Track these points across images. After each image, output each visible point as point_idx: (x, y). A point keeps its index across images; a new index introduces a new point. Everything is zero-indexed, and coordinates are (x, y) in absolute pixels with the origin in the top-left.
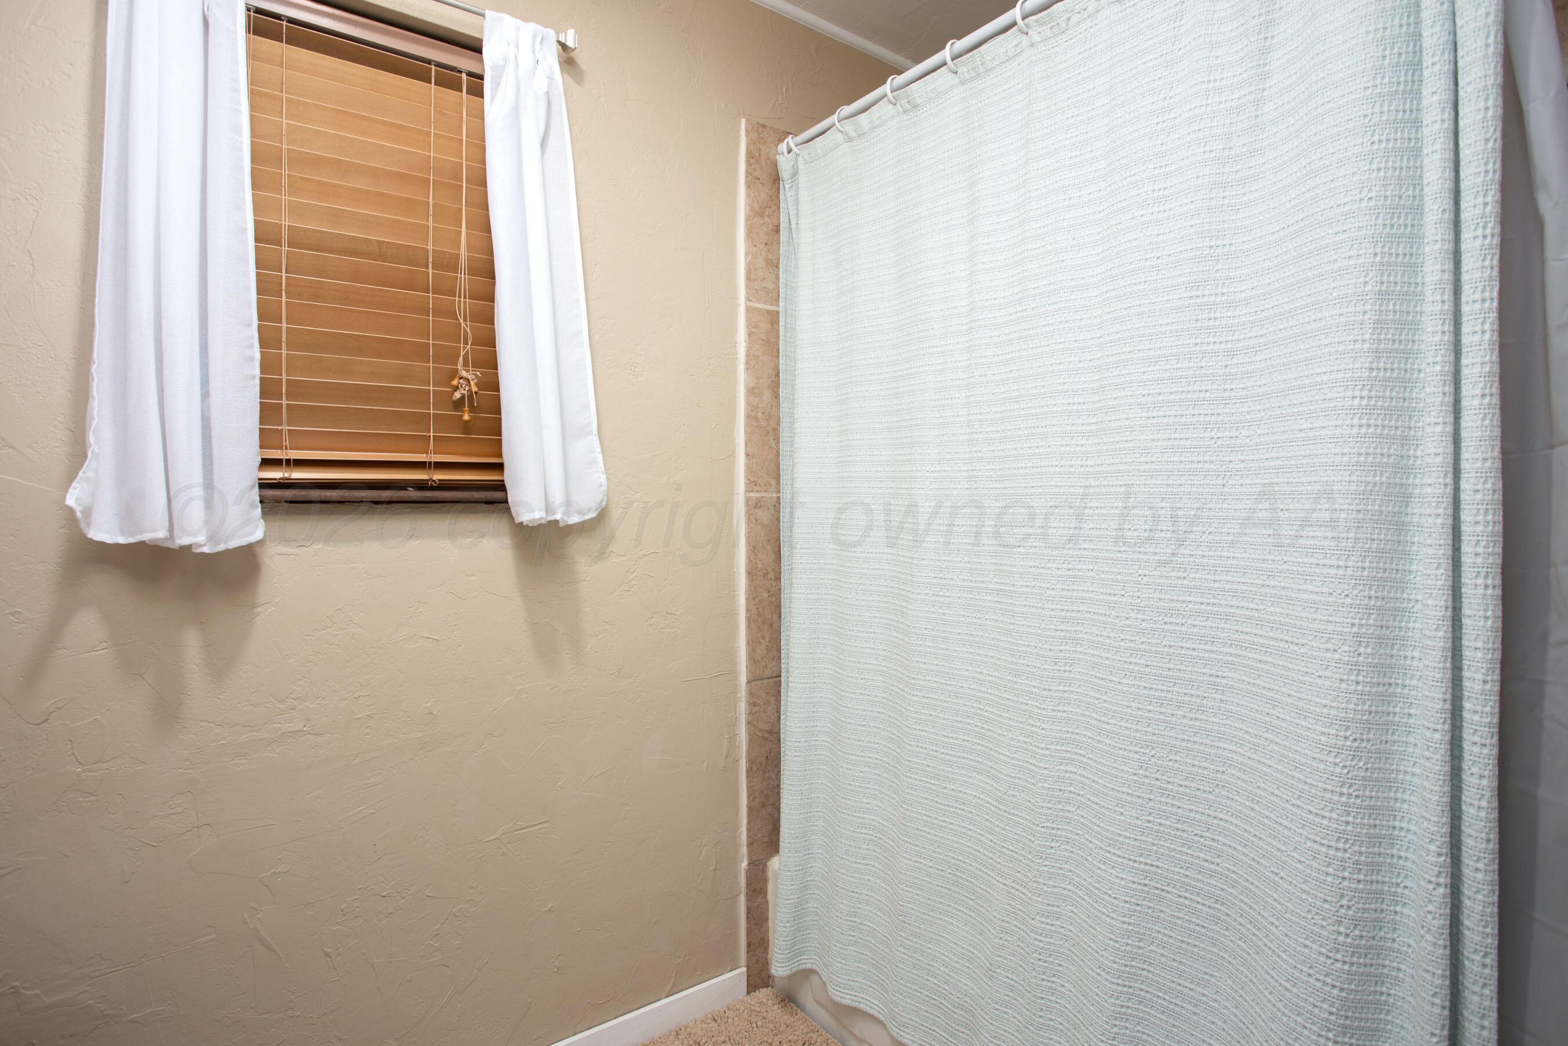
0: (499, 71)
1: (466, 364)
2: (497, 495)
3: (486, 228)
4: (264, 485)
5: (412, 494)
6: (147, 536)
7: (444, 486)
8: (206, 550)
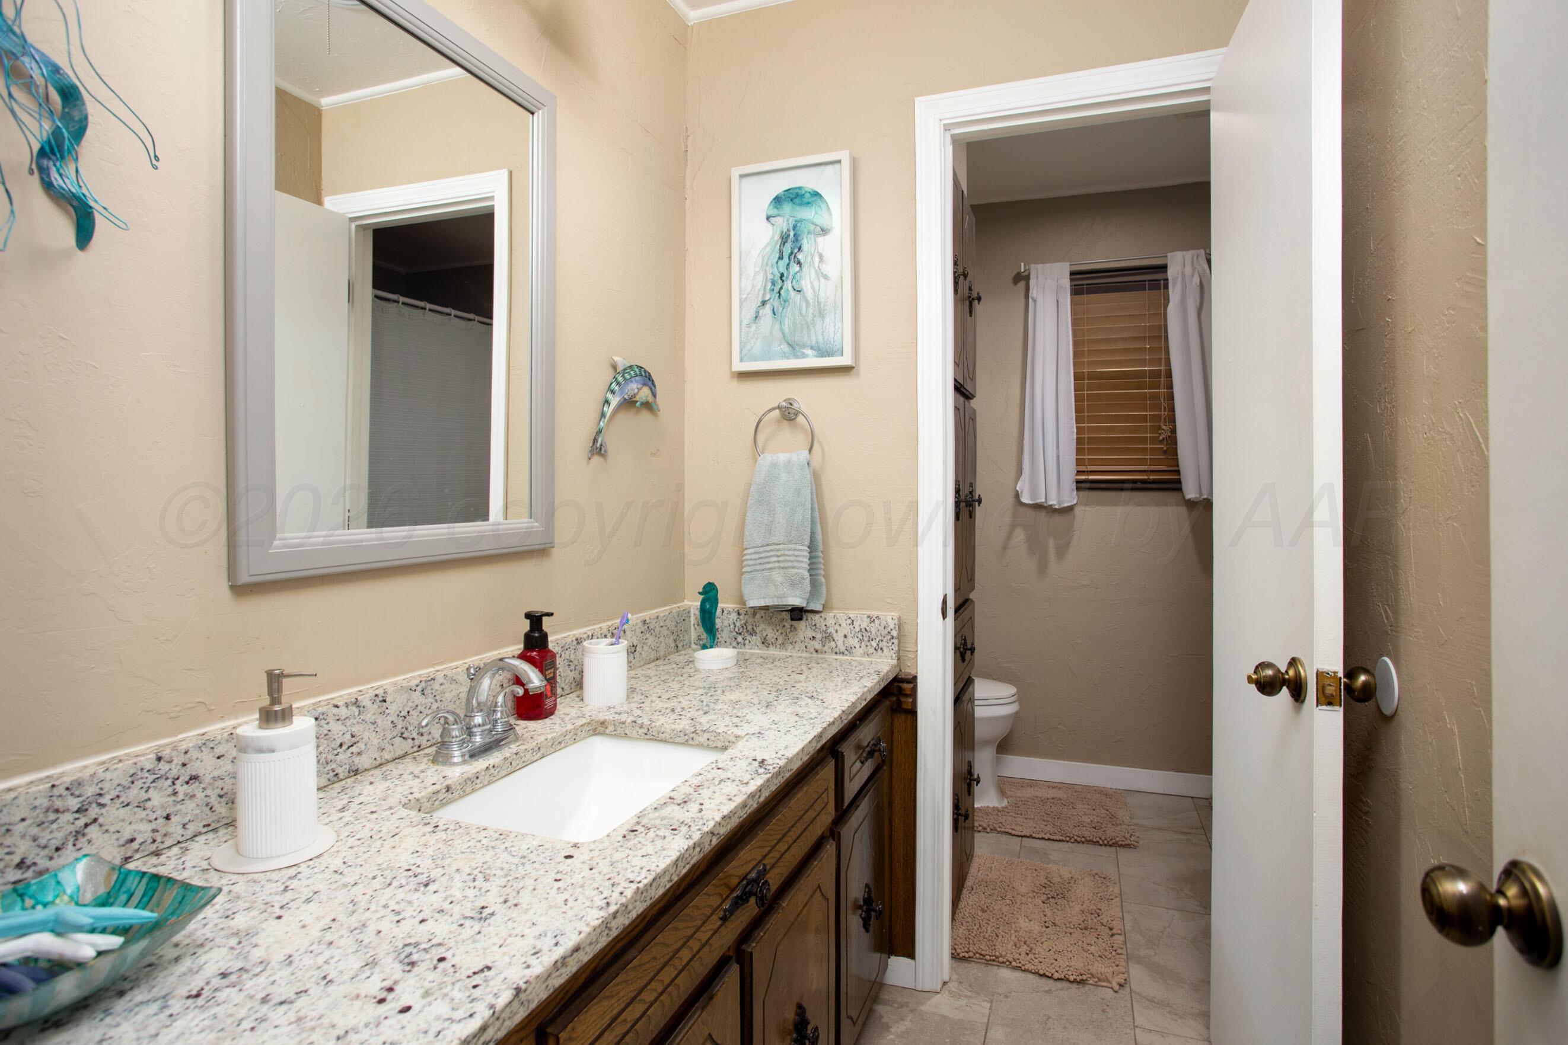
0: (1175, 279)
1: (1165, 422)
2: (1178, 486)
3: (1170, 365)
4: (1078, 482)
5: (1139, 485)
6: (1039, 501)
7: (1154, 482)
8: (1057, 507)
